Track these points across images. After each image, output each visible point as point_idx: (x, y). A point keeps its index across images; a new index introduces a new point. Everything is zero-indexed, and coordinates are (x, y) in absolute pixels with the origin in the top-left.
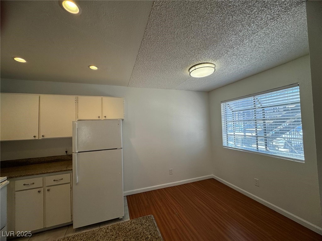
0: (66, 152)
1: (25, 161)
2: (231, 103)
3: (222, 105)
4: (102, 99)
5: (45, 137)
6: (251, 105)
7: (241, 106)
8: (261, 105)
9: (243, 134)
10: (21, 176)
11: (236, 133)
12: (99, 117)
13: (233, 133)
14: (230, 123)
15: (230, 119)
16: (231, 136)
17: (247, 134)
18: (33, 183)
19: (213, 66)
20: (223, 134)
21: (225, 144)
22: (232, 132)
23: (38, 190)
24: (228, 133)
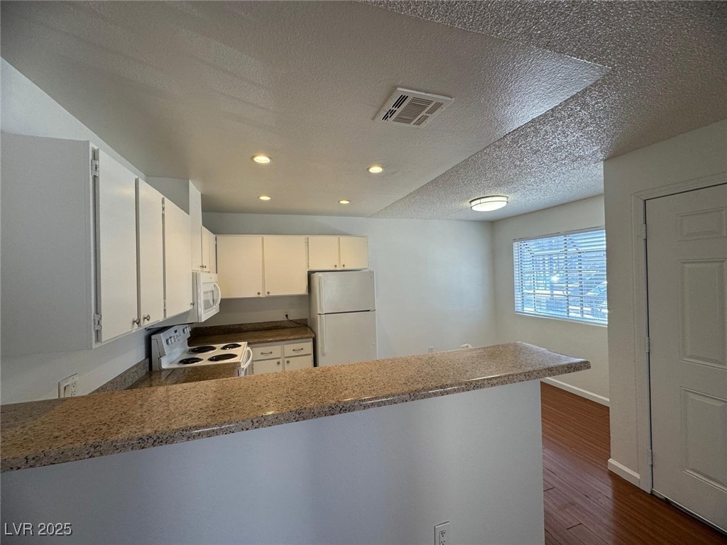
0: (287, 316)
1: (237, 327)
2: (531, 244)
3: (515, 244)
4: (339, 239)
5: (270, 294)
6: (561, 249)
7: (548, 248)
8: (577, 249)
9: (549, 292)
10: (259, 342)
11: (537, 291)
12: (336, 266)
13: (532, 292)
14: (527, 275)
15: (528, 268)
16: (529, 296)
17: (555, 292)
18: (271, 353)
19: (505, 199)
20: (516, 293)
21: (518, 308)
22: (531, 289)
23: (277, 360)
24: (524, 291)
